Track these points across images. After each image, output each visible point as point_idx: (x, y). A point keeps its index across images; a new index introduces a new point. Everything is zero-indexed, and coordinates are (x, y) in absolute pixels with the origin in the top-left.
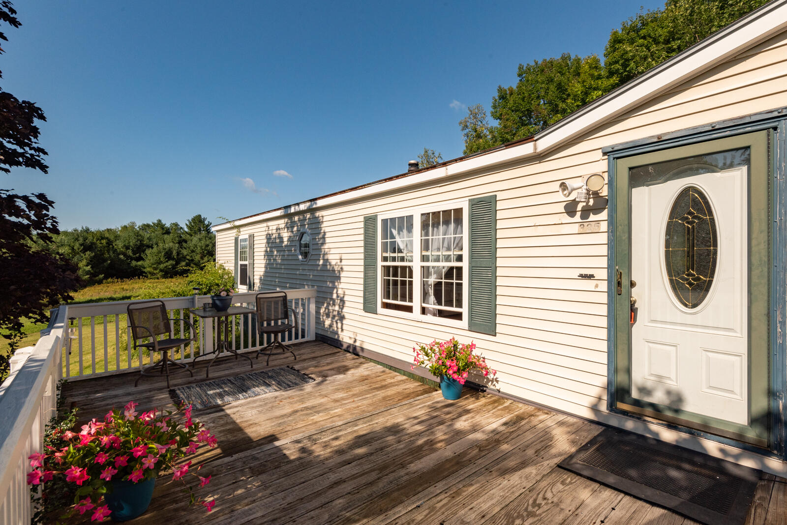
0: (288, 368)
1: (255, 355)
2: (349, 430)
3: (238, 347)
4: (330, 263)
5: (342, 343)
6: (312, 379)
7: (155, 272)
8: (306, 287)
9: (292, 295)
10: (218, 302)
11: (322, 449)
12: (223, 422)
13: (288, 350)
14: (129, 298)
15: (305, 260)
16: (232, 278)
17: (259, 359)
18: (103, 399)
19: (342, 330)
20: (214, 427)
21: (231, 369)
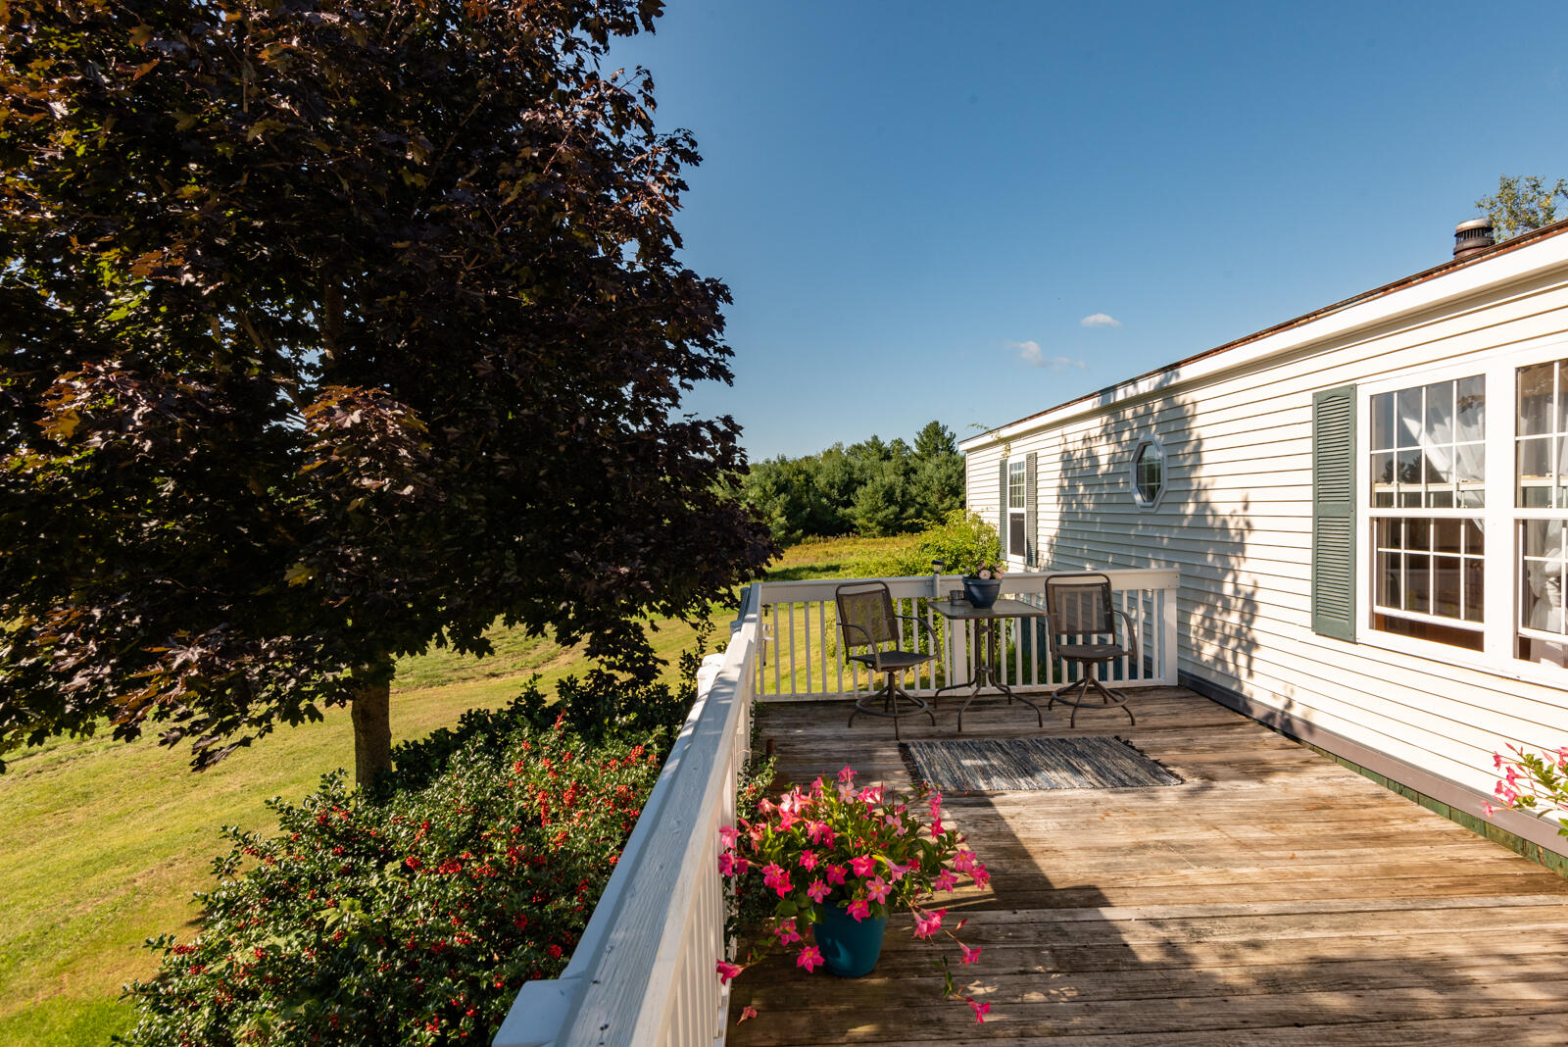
0: (1116, 742)
1: (1045, 701)
2: (1290, 934)
3: (1012, 681)
4: (1213, 511)
5: (1251, 704)
6: (1177, 777)
7: (870, 525)
8: (1153, 565)
9: (1122, 581)
10: (974, 590)
11: (1218, 960)
12: (991, 830)
13: (1116, 701)
14: (836, 568)
15: (1150, 504)
16: (995, 541)
17: (1055, 710)
18: (807, 740)
19: (1250, 673)
20: (976, 835)
21: (1002, 722)
